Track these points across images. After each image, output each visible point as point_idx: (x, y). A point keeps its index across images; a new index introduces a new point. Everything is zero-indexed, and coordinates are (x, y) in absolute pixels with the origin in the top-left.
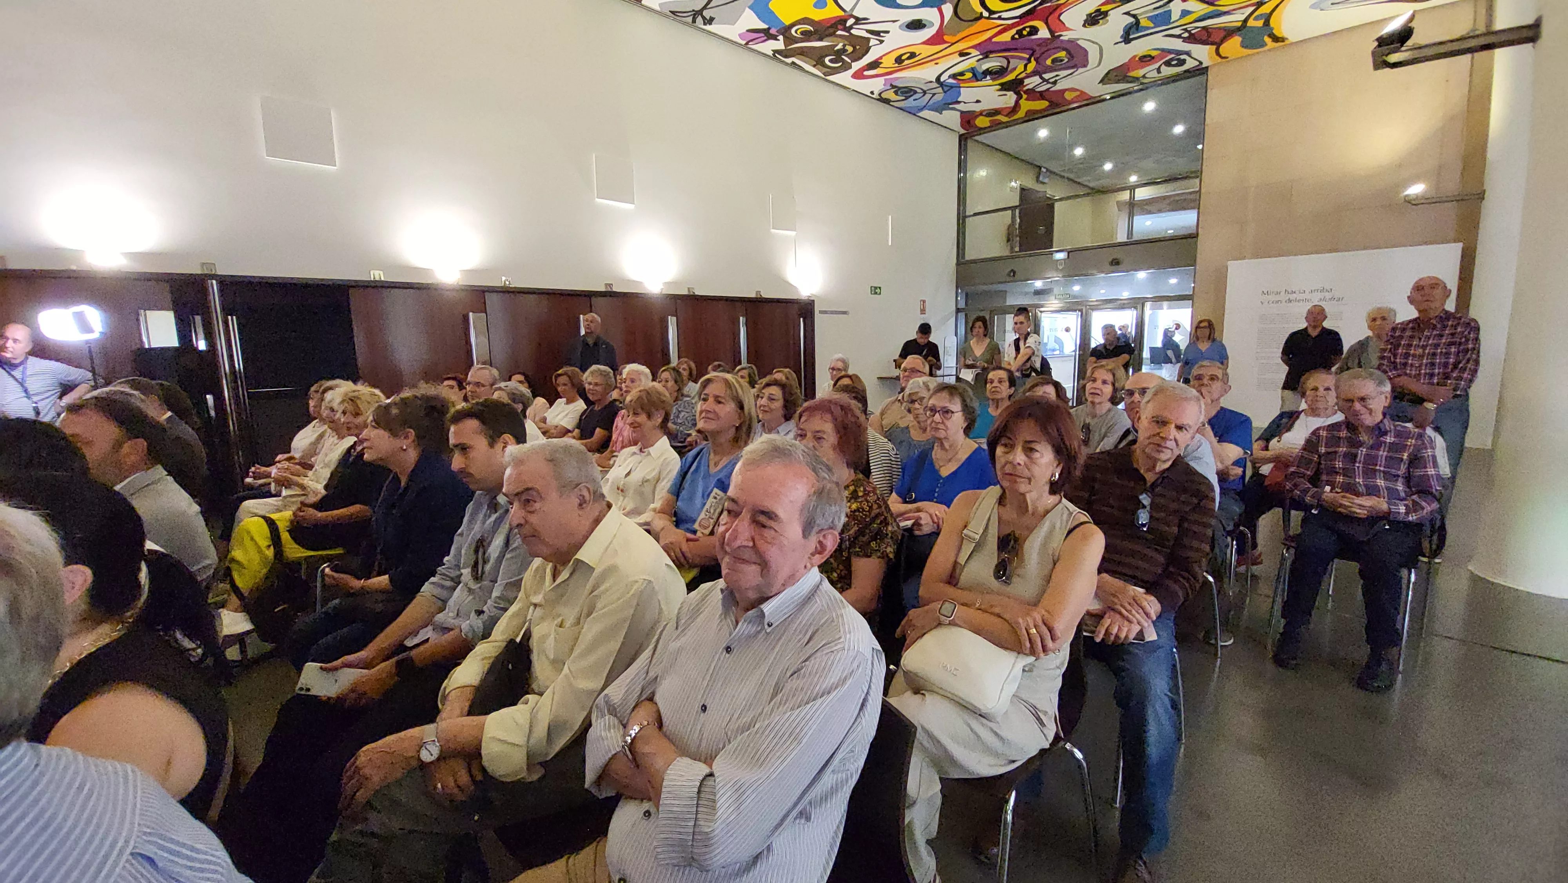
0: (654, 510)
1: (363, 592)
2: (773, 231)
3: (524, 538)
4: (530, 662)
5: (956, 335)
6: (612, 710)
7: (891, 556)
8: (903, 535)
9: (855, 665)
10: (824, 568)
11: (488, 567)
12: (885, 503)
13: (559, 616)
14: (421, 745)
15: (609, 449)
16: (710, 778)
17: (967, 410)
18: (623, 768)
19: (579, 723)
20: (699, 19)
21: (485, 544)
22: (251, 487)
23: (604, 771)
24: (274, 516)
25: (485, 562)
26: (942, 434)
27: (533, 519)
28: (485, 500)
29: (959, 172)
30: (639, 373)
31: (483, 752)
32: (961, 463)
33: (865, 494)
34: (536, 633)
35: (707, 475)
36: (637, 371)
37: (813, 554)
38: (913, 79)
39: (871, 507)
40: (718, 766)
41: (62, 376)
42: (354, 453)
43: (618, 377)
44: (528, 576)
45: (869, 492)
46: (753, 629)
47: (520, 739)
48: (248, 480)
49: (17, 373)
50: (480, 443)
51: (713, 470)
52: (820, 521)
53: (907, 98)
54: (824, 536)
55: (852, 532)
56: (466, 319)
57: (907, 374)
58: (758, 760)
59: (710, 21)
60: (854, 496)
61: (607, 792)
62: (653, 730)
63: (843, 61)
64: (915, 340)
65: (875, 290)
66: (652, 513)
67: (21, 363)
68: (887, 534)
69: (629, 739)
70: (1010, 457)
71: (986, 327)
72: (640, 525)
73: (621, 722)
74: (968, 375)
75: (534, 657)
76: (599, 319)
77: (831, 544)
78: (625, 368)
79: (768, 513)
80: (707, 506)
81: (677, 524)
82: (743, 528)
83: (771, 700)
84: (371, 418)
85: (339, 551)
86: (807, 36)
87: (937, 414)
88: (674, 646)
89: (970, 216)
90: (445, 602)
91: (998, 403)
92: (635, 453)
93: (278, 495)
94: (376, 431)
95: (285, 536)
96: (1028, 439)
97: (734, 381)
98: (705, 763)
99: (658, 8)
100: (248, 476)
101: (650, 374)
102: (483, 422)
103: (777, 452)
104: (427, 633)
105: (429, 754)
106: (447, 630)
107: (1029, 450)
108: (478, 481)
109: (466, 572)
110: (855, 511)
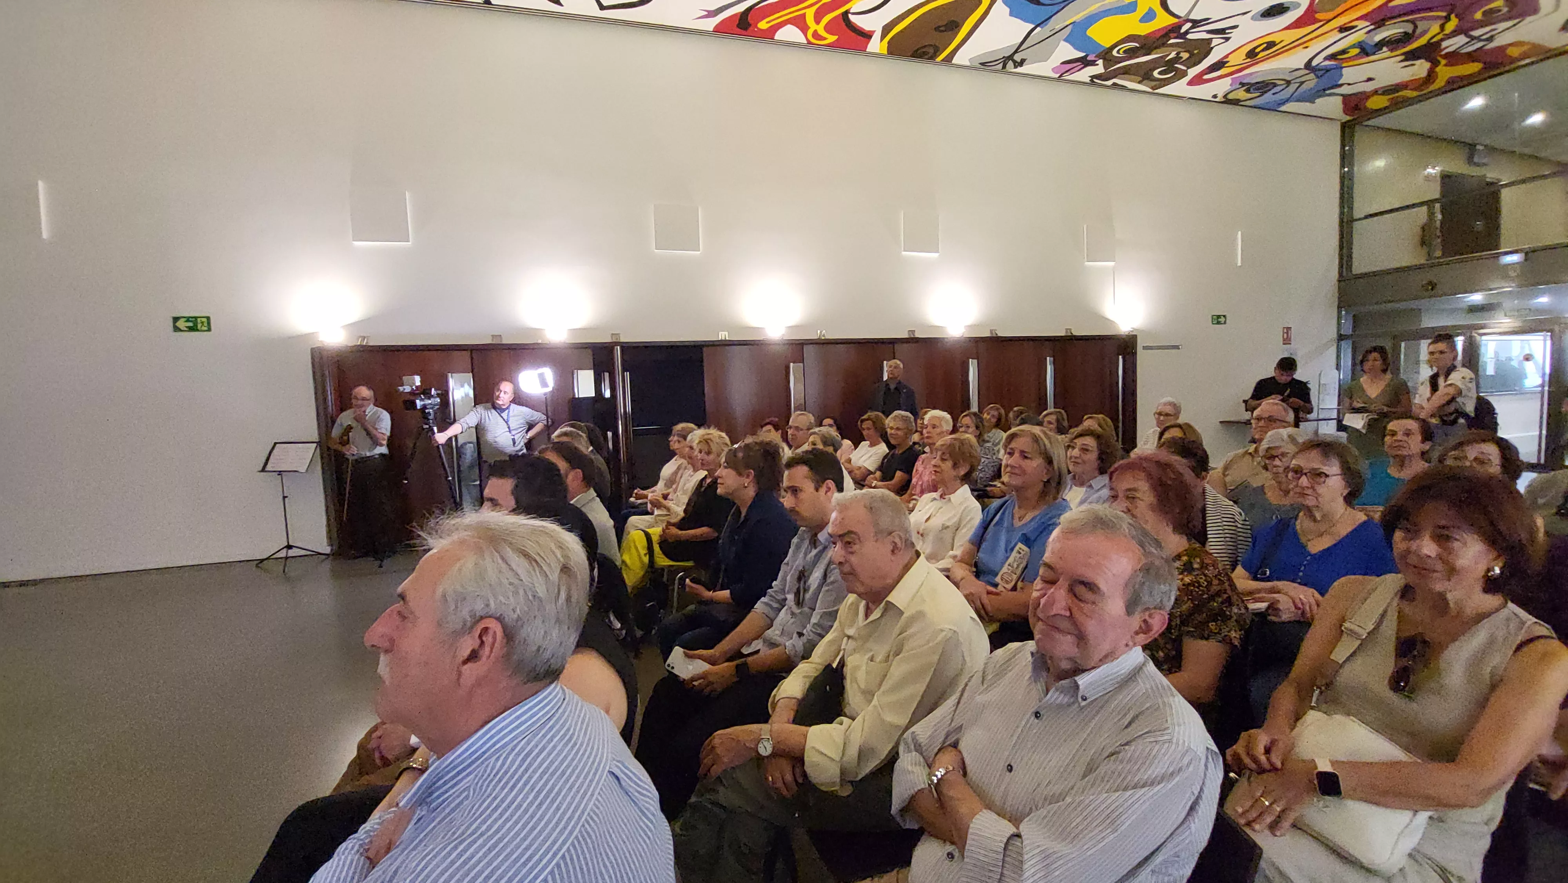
0: (954, 557)
1: (711, 602)
2: (1087, 263)
3: (844, 575)
4: (843, 687)
5: (1338, 367)
6: (918, 748)
7: (1236, 643)
8: (1253, 620)
9: (1186, 761)
10: (1150, 648)
11: (808, 596)
12: (1230, 580)
13: (871, 650)
14: (759, 740)
15: (909, 492)
16: (1016, 838)
17: (1349, 473)
18: (928, 804)
19: (886, 752)
20: (1010, 64)
21: (806, 574)
22: (634, 506)
23: (909, 802)
24: (649, 530)
25: (806, 590)
26: (1310, 502)
27: (853, 559)
28: (807, 537)
29: (1343, 166)
30: (940, 419)
31: (805, 758)
32: (1338, 539)
33: (1202, 567)
34: (850, 662)
35: (1011, 529)
36: (939, 418)
37: (1137, 633)
38: (1272, 71)
39: (1210, 583)
40: (1024, 828)
41: (528, 418)
42: (705, 485)
43: (919, 421)
44: (843, 608)
45: (1207, 565)
46: (1063, 699)
47: (836, 756)
48: (632, 499)
49: (504, 415)
50: (808, 487)
51: (1017, 524)
52: (1146, 598)
53: (1263, 94)
54: (1150, 616)
55: (1184, 607)
56: (787, 368)
57: (1262, 423)
58: (1067, 835)
59: (1022, 63)
60: (1187, 568)
61: (910, 824)
62: (957, 777)
63: (1177, 69)
64: (1273, 378)
65: (1218, 320)
66: (951, 560)
67: (507, 408)
68: (1231, 617)
69: (935, 780)
70: (1414, 545)
71: (1385, 359)
72: (942, 570)
73: (926, 761)
74: (1357, 422)
75: (848, 684)
76: (901, 366)
77: (1158, 623)
78: (926, 413)
79: (1088, 583)
80: (1010, 560)
81: (978, 575)
82: (1060, 596)
83: (1084, 776)
84: (723, 460)
85: (690, 564)
86: (1132, 53)
87: (1304, 477)
88: (979, 699)
89: (1360, 219)
90: (772, 621)
91: (1403, 462)
92: (935, 499)
93: (652, 514)
94: (726, 470)
95: (657, 548)
96: (1443, 522)
97: (1042, 436)
98: (1009, 821)
99: (968, 64)
100: (631, 497)
101: (951, 421)
102: (811, 468)
103: (1099, 523)
104: (757, 645)
105: (766, 749)
106: (773, 645)
107: (1442, 538)
108: (803, 519)
109: (790, 597)
110: (1189, 584)
